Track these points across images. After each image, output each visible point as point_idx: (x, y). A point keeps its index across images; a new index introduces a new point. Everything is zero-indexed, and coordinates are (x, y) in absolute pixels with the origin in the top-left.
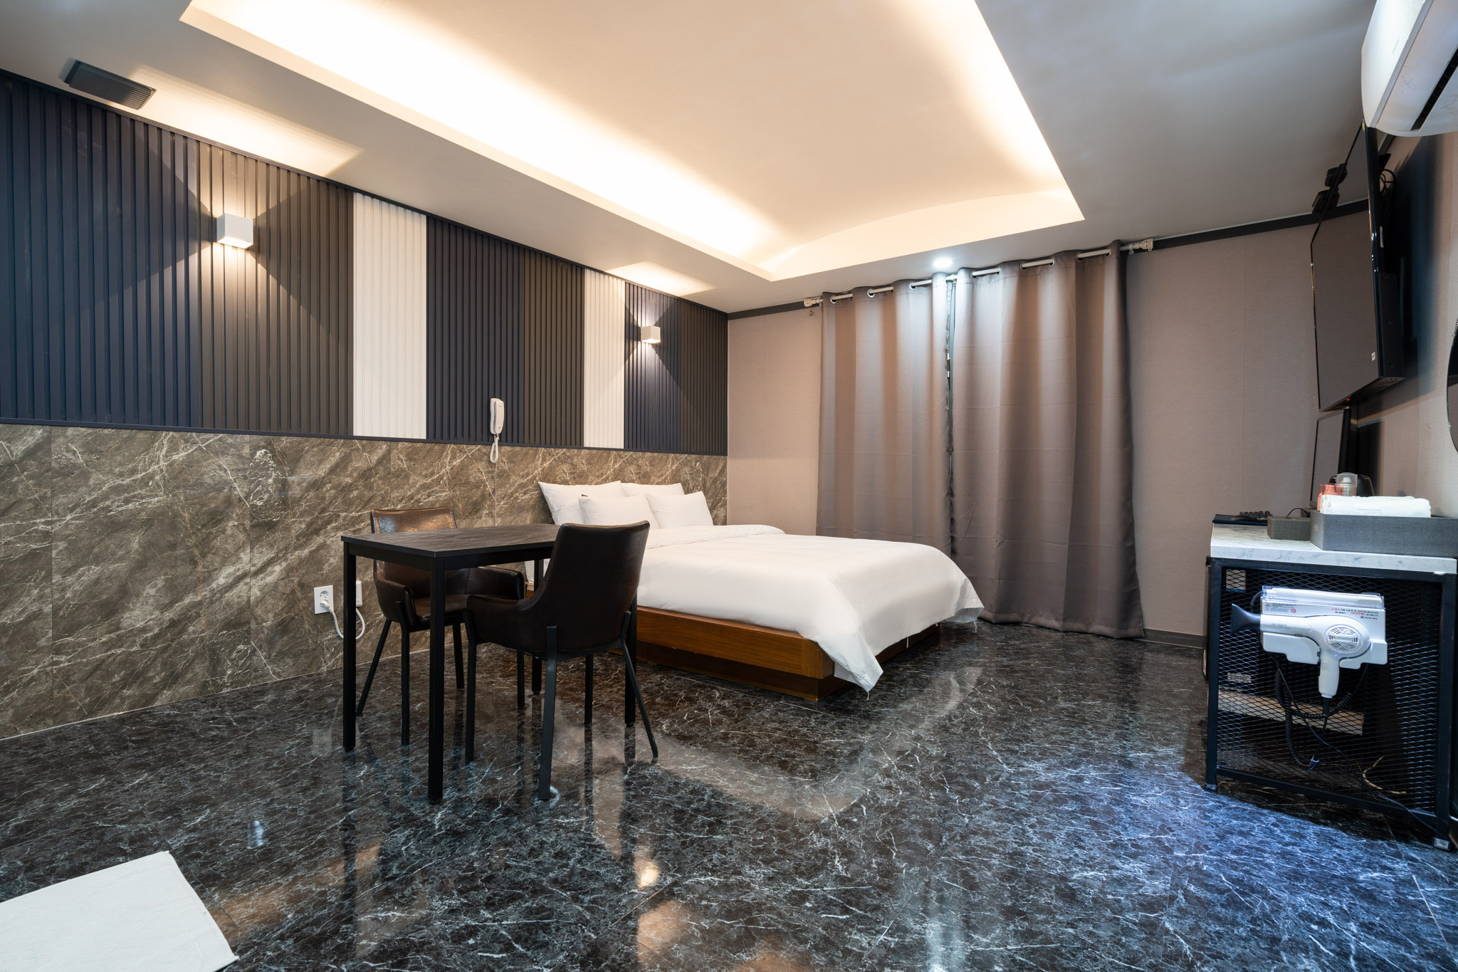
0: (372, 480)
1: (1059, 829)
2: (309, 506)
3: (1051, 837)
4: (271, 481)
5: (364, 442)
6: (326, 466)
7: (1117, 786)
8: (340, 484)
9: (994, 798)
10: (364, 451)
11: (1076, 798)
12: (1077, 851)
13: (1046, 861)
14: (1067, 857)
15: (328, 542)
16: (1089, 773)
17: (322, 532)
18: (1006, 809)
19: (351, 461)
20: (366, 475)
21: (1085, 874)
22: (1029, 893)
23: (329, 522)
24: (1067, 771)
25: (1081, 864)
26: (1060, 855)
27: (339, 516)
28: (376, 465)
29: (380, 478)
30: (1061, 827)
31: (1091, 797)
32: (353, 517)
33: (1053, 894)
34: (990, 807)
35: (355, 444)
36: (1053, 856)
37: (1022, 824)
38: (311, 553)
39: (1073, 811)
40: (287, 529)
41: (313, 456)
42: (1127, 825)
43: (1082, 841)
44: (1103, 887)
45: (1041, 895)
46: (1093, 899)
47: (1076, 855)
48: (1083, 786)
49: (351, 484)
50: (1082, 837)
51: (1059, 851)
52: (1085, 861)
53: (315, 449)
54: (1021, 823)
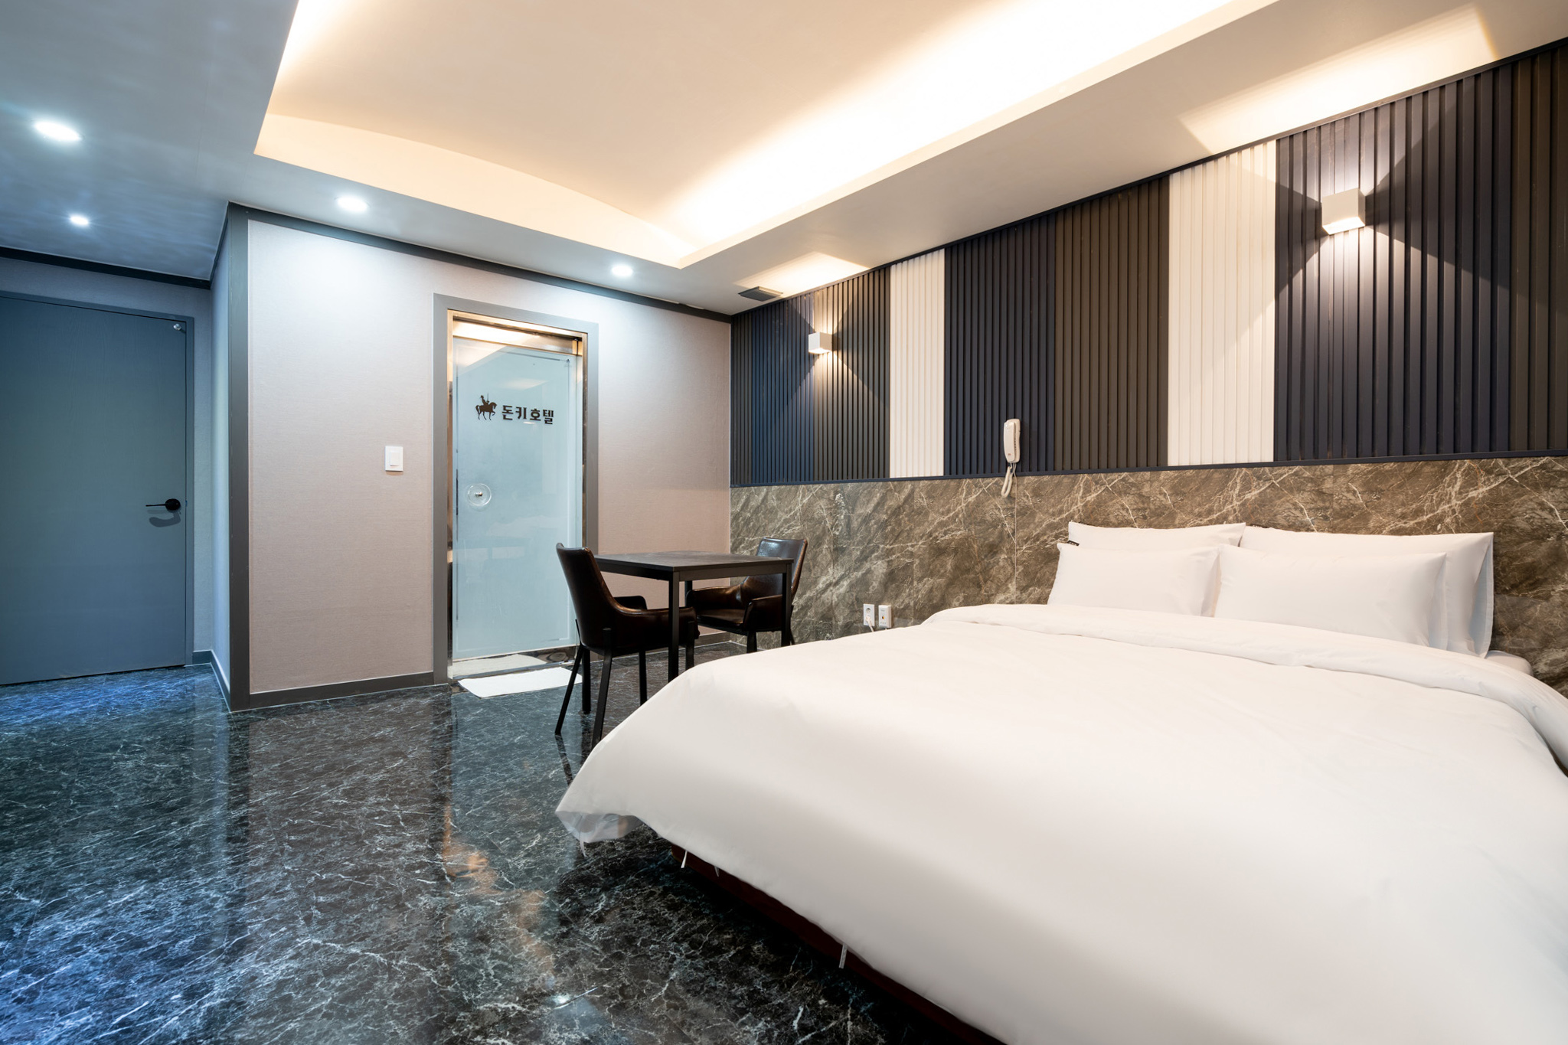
0: (901, 517)
1: (182, 914)
2: (862, 537)
3: (186, 903)
4: (842, 517)
5: (896, 483)
6: (872, 505)
7: (122, 1024)
8: (880, 520)
9: (285, 899)
10: (895, 491)
11: (182, 961)
12: (150, 907)
13: (179, 883)
14: (159, 897)
15: (872, 569)
16: (181, 1017)
17: (869, 559)
18: (259, 898)
19: (887, 500)
20: (897, 512)
21: (132, 895)
22: (178, 858)
23: (873, 552)
24: (220, 995)
25: (139, 900)
26: (166, 895)
27: (879, 547)
28: (904, 504)
29: (906, 516)
30: (181, 917)
31: (159, 977)
32: (887, 549)
33: (157, 868)
34: (277, 889)
35: (889, 485)
36: (174, 890)
37: (227, 895)
38: (863, 575)
39: (176, 942)
40: (850, 554)
41: (865, 497)
42: (91, 968)
43: (148, 918)
44: (109, 895)
45: (168, 862)
46: (118, 882)
47: (149, 903)
48: (179, 987)
49: (887, 520)
50: (149, 922)
51: (170, 896)
52: (137, 904)
53: (865, 492)
54: (229, 895)
